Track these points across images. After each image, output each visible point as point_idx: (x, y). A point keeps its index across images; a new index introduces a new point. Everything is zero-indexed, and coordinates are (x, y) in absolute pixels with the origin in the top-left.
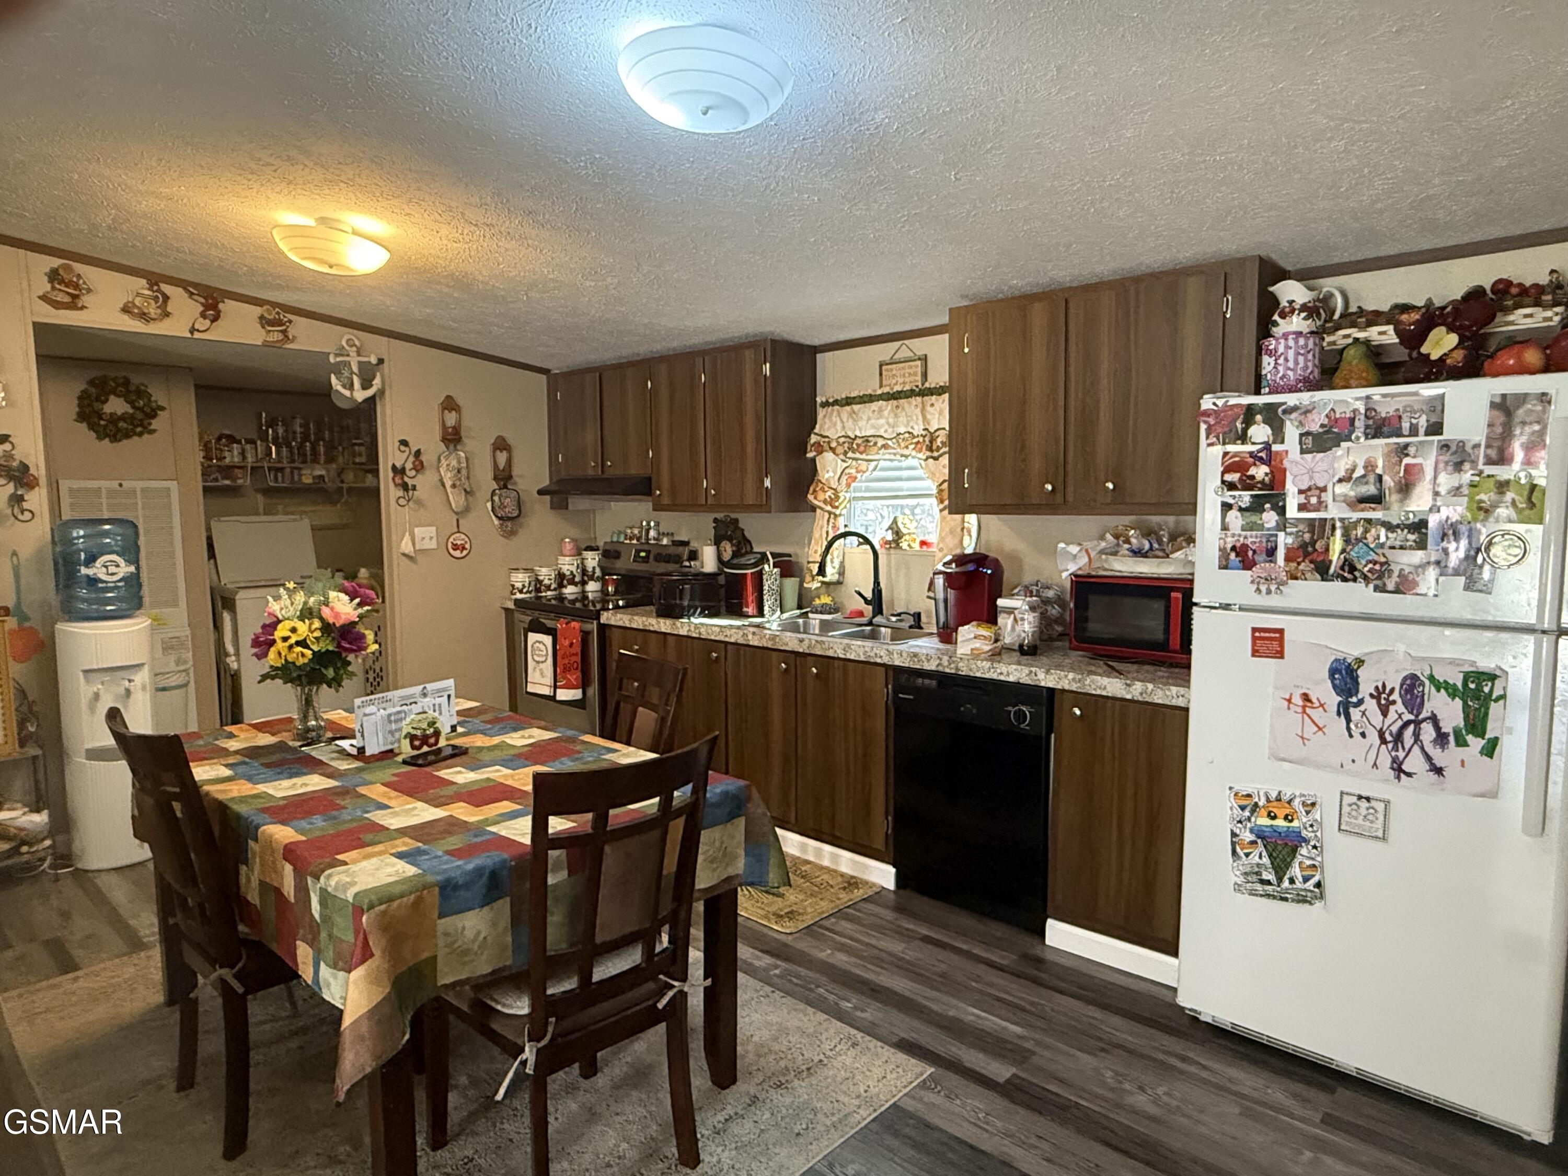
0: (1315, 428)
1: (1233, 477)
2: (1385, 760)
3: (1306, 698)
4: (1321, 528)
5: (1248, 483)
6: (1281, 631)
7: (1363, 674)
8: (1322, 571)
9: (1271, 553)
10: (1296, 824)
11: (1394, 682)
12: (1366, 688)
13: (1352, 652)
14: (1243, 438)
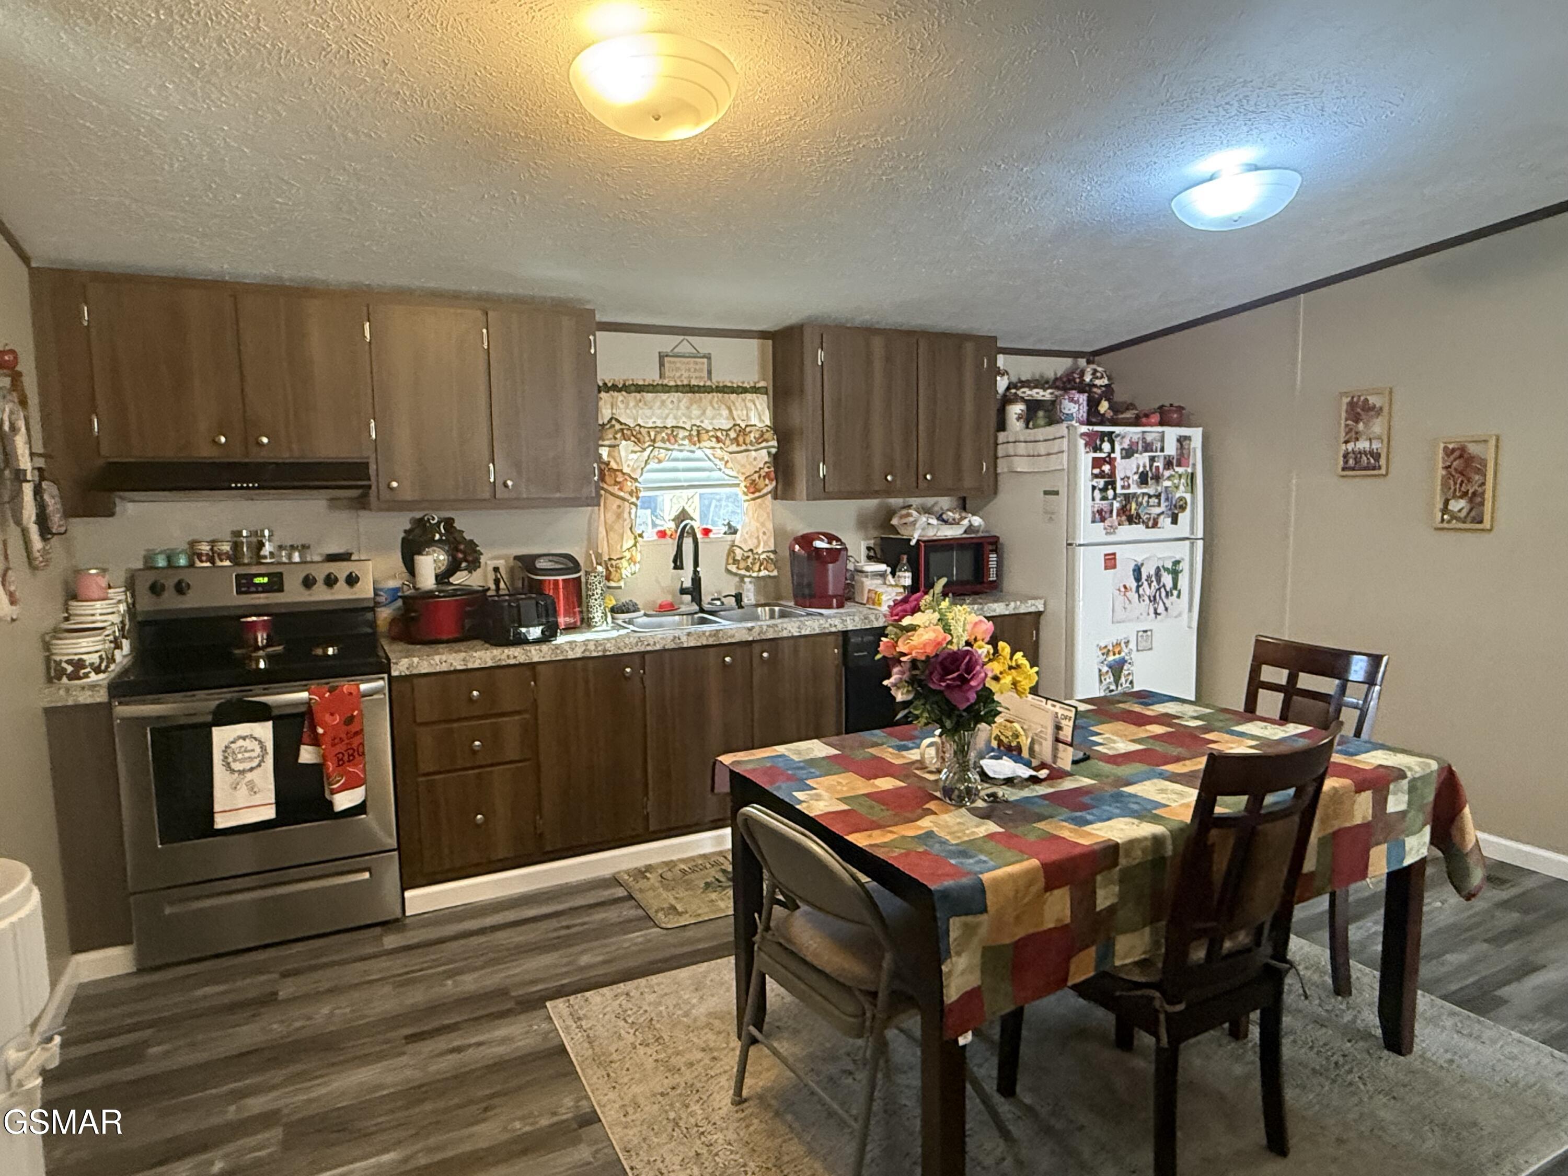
0: (1126, 446)
1: (1096, 471)
2: (1152, 611)
3: (1125, 587)
4: (1127, 497)
5: (1102, 475)
6: (1114, 554)
7: (1143, 570)
8: (1130, 520)
9: (1111, 512)
10: (1123, 654)
11: (1152, 572)
12: (1144, 577)
13: (1140, 560)
14: (1101, 450)
